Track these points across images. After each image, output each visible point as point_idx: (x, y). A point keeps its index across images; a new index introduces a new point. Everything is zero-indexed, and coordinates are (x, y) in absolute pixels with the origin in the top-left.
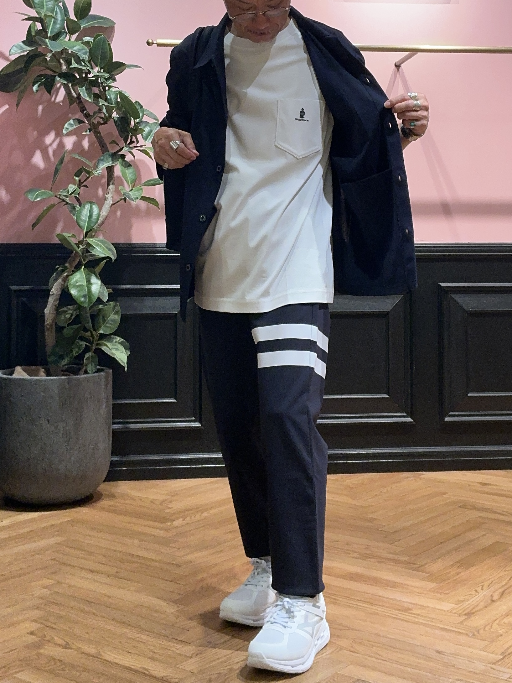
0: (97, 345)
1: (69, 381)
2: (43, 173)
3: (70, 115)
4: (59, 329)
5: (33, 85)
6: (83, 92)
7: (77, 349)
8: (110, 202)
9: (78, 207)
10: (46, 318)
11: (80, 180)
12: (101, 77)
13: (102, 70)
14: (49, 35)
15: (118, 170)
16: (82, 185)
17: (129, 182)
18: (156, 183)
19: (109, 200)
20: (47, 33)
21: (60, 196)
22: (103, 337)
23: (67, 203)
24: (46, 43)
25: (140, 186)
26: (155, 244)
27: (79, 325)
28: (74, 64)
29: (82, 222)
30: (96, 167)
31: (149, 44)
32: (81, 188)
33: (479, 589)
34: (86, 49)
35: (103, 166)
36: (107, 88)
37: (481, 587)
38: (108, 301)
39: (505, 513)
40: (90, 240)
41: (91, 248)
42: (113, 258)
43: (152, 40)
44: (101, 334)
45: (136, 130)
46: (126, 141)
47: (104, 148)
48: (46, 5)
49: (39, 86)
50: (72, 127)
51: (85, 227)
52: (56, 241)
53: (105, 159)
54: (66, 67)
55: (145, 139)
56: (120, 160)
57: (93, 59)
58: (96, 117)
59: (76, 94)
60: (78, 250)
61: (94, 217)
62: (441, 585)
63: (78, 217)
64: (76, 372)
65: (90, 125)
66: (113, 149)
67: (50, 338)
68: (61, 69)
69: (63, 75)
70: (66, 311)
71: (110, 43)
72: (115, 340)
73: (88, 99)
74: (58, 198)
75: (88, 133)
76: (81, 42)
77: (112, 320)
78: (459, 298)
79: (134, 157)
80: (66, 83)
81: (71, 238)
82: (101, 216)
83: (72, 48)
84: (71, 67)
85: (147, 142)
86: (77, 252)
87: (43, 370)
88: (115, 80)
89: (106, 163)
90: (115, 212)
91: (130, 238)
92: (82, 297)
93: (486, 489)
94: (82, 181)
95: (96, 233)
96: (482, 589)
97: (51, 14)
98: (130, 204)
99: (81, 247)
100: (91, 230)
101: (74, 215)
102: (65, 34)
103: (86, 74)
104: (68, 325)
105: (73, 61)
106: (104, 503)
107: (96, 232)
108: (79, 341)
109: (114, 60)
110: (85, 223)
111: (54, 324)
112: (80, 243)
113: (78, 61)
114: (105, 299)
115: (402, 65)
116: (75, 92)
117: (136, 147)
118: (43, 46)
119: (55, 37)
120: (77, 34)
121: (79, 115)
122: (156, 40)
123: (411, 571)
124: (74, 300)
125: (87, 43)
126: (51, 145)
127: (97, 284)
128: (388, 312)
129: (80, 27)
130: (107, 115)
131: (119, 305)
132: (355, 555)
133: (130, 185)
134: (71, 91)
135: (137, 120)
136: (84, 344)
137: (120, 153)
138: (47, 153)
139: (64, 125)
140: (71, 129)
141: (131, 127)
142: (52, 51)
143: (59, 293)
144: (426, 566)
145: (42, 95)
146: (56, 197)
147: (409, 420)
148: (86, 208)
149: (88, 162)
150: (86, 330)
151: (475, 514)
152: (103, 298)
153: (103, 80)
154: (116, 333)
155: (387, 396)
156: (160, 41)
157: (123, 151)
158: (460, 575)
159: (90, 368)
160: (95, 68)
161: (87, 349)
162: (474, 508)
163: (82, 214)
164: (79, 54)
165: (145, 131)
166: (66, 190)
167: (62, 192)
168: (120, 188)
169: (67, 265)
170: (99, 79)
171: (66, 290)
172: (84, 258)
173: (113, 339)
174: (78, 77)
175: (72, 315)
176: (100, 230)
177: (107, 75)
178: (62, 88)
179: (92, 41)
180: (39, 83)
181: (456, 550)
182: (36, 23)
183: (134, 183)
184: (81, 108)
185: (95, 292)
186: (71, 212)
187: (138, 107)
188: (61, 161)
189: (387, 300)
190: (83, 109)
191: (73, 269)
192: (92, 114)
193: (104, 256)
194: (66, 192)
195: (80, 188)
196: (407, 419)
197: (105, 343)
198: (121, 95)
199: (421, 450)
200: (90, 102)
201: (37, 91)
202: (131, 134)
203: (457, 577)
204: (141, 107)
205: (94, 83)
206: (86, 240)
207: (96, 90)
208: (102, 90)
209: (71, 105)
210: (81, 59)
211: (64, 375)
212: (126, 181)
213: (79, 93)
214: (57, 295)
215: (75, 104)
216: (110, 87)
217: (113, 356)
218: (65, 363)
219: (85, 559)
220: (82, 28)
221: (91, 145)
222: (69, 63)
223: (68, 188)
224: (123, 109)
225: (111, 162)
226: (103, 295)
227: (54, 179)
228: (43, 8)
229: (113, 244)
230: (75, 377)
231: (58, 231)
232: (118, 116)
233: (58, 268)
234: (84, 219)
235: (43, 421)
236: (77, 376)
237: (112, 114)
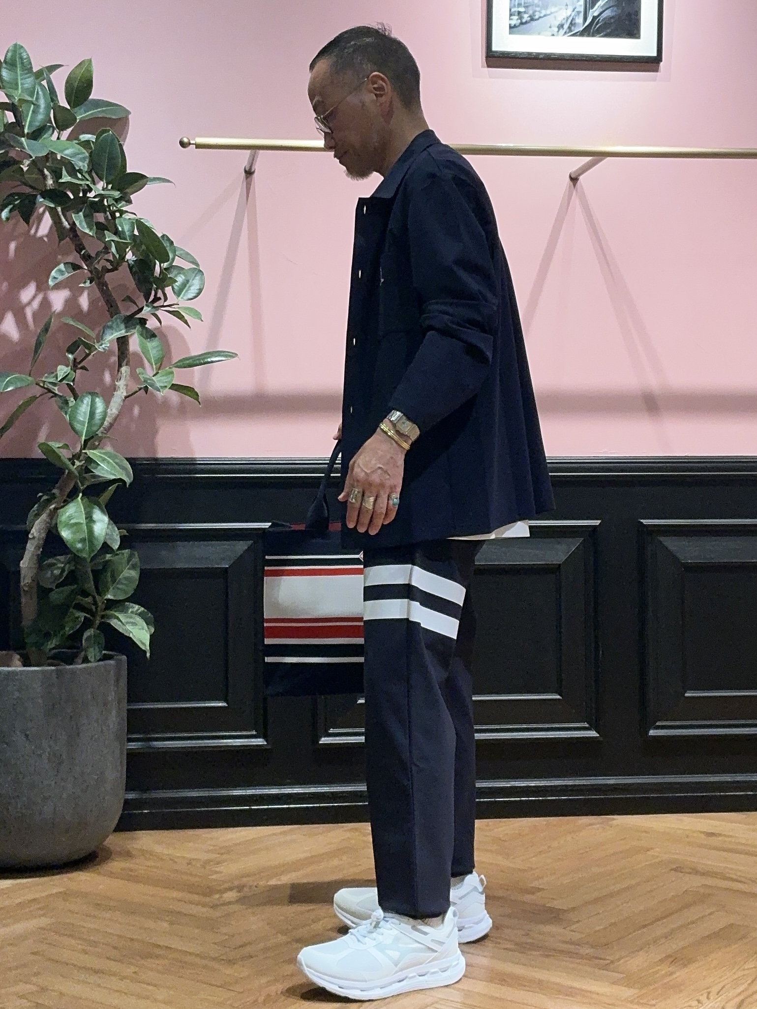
0: (103, 617)
1: (59, 674)
2: (18, 349)
3: (59, 257)
4: (43, 593)
5: (2, 210)
6: (80, 220)
7: (71, 624)
8: (122, 393)
9: (72, 401)
10: (22, 576)
11: (75, 359)
12: (108, 197)
13: (110, 186)
14: (26, 131)
15: (135, 343)
16: (79, 366)
17: (154, 364)
18: (195, 362)
19: (122, 390)
20: (23, 127)
21: (44, 384)
22: (112, 604)
23: (56, 395)
24: (22, 144)
25: (170, 368)
26: (194, 459)
27: (76, 586)
28: (65, 176)
29: (78, 425)
30: (100, 338)
31: (183, 144)
32: (77, 371)
33: (703, 998)
34: (84, 153)
35: (111, 337)
36: (118, 215)
37: (705, 995)
38: (119, 548)
39: (743, 880)
40: (91, 453)
41: (92, 464)
42: (128, 480)
43: (188, 138)
44: (108, 600)
45: (164, 281)
46: (147, 298)
47: (112, 308)
48: (22, 84)
49: (11, 211)
50: (62, 275)
51: (82, 432)
52: (38, 454)
53: (114, 326)
54: (54, 182)
55: (178, 293)
56: (138, 327)
57: (95, 168)
58: (101, 259)
59: (69, 224)
60: (73, 468)
61: (98, 416)
62: (643, 991)
63: (73, 417)
64: (70, 660)
65: (91, 272)
66: (126, 310)
67: (29, 607)
68: (46, 185)
69: (49, 194)
70: (54, 564)
71: (122, 143)
72: (130, 610)
73: (87, 231)
74: (41, 386)
75: (88, 284)
76: (77, 142)
77: (126, 578)
78: (671, 543)
79: (160, 322)
80: (52, 205)
81: (61, 450)
82: (109, 414)
83: (61, 151)
84: (60, 181)
85: (180, 298)
86: (70, 472)
87: (18, 657)
88: (129, 202)
89: (116, 331)
90: (131, 410)
91: (155, 451)
92: (79, 542)
93: (713, 841)
94: (78, 361)
95: (100, 441)
96: (708, 998)
97: (30, 99)
98: (153, 395)
99: (77, 463)
100: (92, 437)
101: (66, 414)
102: (51, 129)
103: (85, 193)
104: (57, 587)
105: (64, 172)
106: (116, 865)
107: (100, 439)
108: (74, 611)
109: (129, 171)
110: (84, 426)
111: (34, 585)
112: (76, 456)
113: (73, 171)
114: (116, 546)
115: (581, 178)
116: (67, 220)
117: (163, 306)
118: (17, 149)
119: (37, 134)
120: (71, 129)
121: (73, 257)
122: (194, 139)
123: (597, 970)
124: (66, 546)
125: (86, 144)
126: (29, 303)
127: (103, 521)
128: (560, 565)
129: (76, 119)
130: (117, 256)
131: (137, 555)
132: (509, 946)
133: (154, 366)
134: (60, 219)
135: (165, 265)
136: (82, 615)
137: (138, 316)
138: (25, 317)
139: (50, 274)
140: (60, 278)
141: (155, 274)
142: (31, 157)
143: (44, 535)
144: (622, 961)
145: (16, 224)
146: (37, 384)
147: (593, 734)
148: (85, 402)
149: (87, 331)
150: (85, 594)
151: (696, 882)
152: (112, 544)
153: (111, 202)
154: (133, 599)
155: (558, 697)
156: (200, 140)
157: (143, 312)
158: (675, 976)
159: (93, 653)
160: (98, 183)
161: (87, 624)
162: (695, 871)
163: (79, 412)
164: (74, 161)
165: (176, 281)
166: (53, 375)
167: (46, 377)
168: (138, 370)
169: (55, 491)
170: (106, 200)
171: (54, 531)
172: (83, 480)
173: (128, 608)
174: (72, 197)
175: (63, 570)
176: (105, 437)
177: (117, 194)
178: (47, 214)
179: (94, 141)
180: (11, 206)
181: (666, 938)
182: (6, 111)
183: (161, 363)
184: (76, 245)
185: (99, 534)
186: (61, 408)
187: (166, 244)
188: (46, 329)
189: (558, 547)
190: (79, 248)
191: (65, 498)
192: (93, 255)
193: (113, 477)
194: (54, 377)
195: (75, 372)
196: (589, 732)
197: (117, 614)
198: (140, 224)
199: (612, 781)
200: (92, 237)
201: (8, 219)
202: (155, 286)
203: (671, 978)
204: (172, 243)
205: (97, 206)
206: (86, 453)
207: (100, 217)
208: (110, 218)
209: (60, 240)
210: (77, 168)
211: (50, 665)
212: (147, 359)
213: (74, 224)
214: (39, 539)
215: (68, 239)
216: (122, 212)
217: (128, 635)
218: (53, 646)
219: (85, 952)
220: (78, 121)
221: (92, 303)
222: (57, 175)
223: (56, 371)
224: (144, 247)
225: (123, 331)
226: (114, 540)
227: (34, 356)
228: (17, 89)
229: (127, 459)
230: (68, 667)
231: (42, 438)
232: (134, 258)
233: (41, 497)
234: (82, 419)
235: (18, 738)
236: (71, 667)
237: (126, 254)
